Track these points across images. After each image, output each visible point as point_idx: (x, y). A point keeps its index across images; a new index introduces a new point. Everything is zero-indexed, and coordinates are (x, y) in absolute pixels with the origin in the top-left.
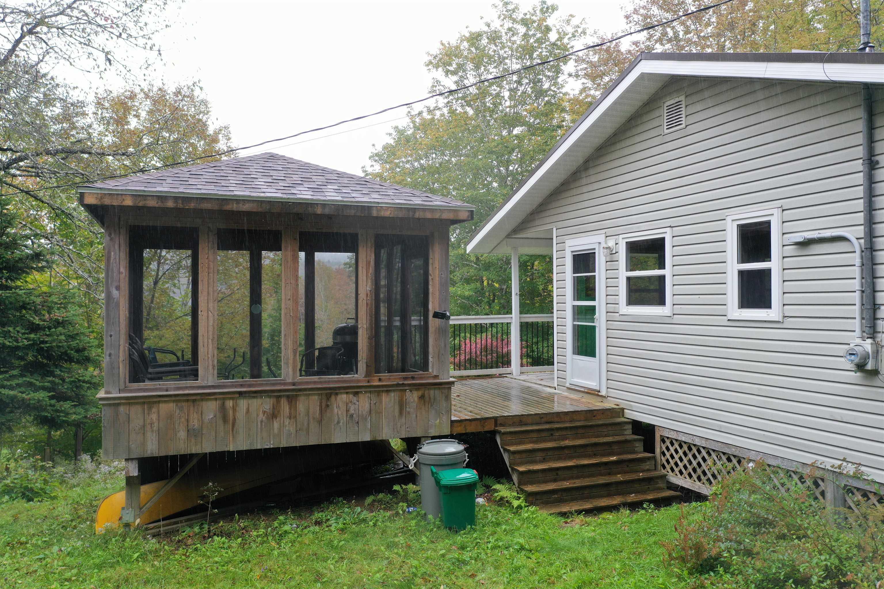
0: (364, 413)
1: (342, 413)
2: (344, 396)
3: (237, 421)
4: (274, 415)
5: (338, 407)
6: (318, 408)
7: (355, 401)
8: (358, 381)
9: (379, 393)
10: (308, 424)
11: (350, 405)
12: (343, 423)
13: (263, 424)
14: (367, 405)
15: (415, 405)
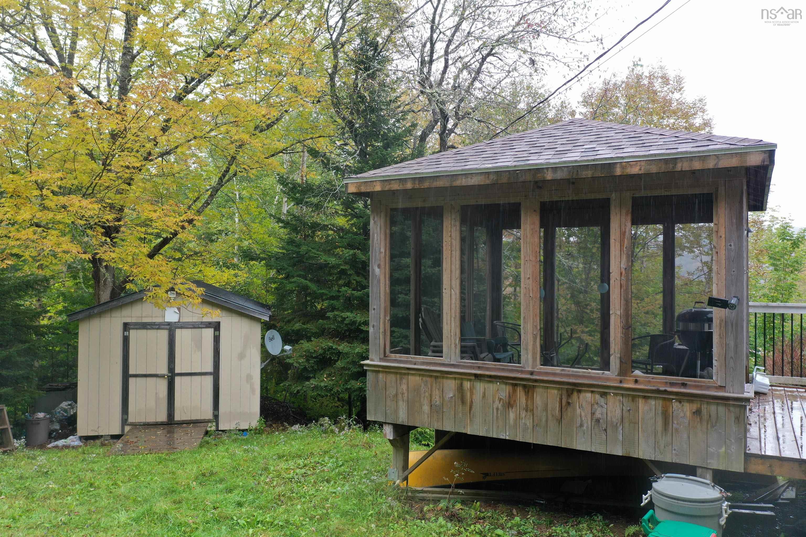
0: (614, 420)
1: (586, 416)
2: (589, 395)
3: (474, 404)
4: (509, 405)
5: (581, 407)
6: (558, 405)
7: (603, 404)
8: (608, 379)
9: (634, 398)
10: (547, 421)
11: (596, 406)
12: (587, 427)
13: (499, 412)
14: (618, 412)
15: (686, 421)
